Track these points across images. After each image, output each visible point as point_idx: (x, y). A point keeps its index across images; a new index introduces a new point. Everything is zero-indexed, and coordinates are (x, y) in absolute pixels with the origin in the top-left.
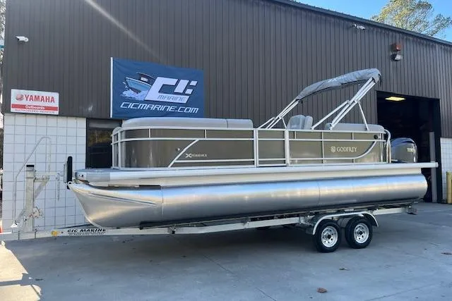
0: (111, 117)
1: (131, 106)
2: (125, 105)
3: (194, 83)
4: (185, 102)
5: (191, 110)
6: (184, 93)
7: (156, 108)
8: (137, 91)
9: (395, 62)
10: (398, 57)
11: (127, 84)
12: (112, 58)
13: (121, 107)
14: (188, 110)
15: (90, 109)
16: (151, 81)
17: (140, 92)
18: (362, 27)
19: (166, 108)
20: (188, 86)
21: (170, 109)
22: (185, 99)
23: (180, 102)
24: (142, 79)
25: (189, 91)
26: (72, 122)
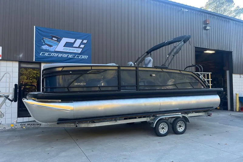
0: (34, 60)
1: (46, 54)
2: (42, 54)
3: (85, 41)
4: (80, 52)
5: (83, 57)
6: (79, 47)
7: (62, 56)
8: (50, 46)
9: (206, 31)
10: (208, 28)
11: (44, 42)
12: (35, 27)
13: (40, 55)
14: (81, 57)
15: (21, 56)
16: (59, 40)
17: (52, 46)
18: (187, 10)
19: (68, 56)
20: (82, 43)
21: (70, 56)
22: (80, 51)
23: (77, 52)
24: (54, 39)
25: (82, 46)
26: (10, 64)
